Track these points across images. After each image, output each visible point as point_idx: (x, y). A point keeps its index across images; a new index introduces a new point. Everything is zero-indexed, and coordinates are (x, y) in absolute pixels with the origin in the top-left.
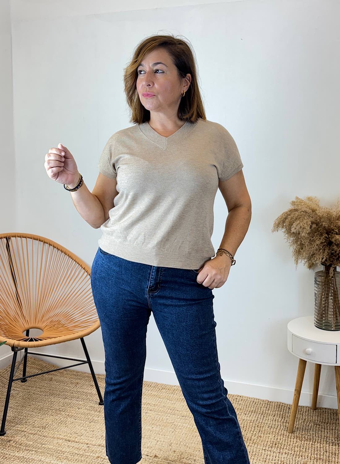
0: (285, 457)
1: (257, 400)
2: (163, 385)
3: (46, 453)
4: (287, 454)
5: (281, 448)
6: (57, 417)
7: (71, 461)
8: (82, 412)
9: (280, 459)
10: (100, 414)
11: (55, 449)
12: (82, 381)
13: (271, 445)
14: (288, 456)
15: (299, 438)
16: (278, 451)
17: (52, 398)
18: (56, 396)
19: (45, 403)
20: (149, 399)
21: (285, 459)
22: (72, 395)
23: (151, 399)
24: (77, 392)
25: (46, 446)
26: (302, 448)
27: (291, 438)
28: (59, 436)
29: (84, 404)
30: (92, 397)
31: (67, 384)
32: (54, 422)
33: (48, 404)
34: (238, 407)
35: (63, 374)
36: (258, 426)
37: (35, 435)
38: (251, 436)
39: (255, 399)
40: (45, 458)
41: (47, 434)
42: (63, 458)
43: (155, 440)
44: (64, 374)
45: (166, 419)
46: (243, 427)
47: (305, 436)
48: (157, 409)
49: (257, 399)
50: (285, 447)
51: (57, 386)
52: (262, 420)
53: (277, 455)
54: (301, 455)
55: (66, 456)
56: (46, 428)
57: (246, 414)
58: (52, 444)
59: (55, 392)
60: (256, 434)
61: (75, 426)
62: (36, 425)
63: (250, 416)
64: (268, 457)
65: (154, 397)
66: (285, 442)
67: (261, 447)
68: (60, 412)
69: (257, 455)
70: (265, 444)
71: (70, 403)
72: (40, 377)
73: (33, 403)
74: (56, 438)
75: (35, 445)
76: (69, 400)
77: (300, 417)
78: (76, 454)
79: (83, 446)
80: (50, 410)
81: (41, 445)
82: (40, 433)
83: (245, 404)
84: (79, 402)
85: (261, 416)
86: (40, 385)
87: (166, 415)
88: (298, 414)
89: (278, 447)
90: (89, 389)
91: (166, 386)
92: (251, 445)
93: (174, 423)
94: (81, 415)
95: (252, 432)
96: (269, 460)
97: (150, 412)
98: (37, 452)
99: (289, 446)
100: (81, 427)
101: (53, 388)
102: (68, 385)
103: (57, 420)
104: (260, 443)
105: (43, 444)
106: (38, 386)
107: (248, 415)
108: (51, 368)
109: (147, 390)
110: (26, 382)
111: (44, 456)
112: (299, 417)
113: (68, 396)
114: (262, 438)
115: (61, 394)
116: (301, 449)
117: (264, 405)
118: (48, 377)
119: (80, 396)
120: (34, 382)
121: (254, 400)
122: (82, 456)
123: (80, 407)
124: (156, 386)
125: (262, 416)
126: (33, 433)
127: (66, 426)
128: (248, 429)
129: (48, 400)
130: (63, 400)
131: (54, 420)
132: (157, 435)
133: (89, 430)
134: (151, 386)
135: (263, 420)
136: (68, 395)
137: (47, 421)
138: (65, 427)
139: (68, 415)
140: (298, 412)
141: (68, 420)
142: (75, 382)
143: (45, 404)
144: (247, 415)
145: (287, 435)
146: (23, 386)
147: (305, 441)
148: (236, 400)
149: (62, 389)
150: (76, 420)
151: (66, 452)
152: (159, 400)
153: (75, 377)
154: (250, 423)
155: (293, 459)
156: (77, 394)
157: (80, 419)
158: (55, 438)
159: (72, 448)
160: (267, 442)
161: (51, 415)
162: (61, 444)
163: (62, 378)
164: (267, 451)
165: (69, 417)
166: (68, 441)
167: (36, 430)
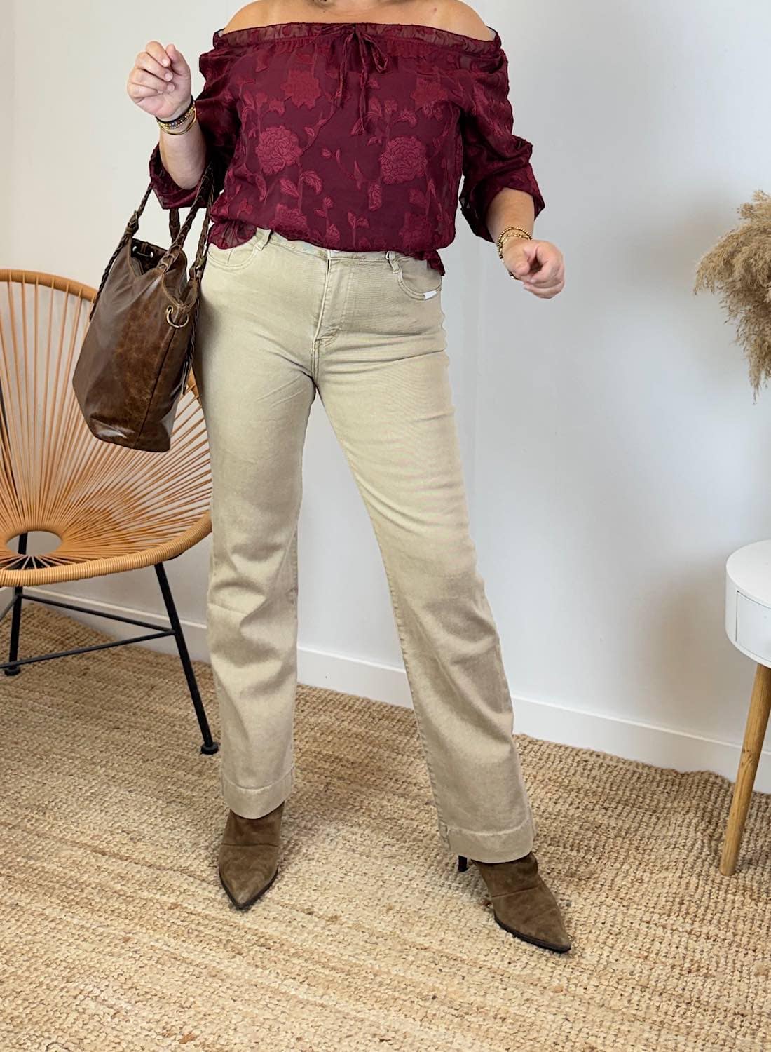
0: (705, 950)
1: (646, 769)
2: (385, 707)
3: (36, 886)
4: (711, 941)
5: (696, 916)
7: (100, 913)
8: (153, 770)
10: (200, 782)
11: (60, 875)
12: (167, 680)
13: (668, 907)
14: (715, 947)
15: (749, 893)
16: (688, 928)
18: (91, 719)
19: (57, 738)
20: (341, 745)
21: (705, 954)
22: (133, 719)
23: (347, 747)
24: (147, 714)
26: (757, 925)
27: (726, 892)
28: (79, 837)
29: (162, 749)
30: (185, 729)
31: (125, 688)
32: (71, 795)
34: (587, 786)
36: (637, 848)
37: (13, 830)
39: (640, 767)
40: (28, 901)
42: (77, 903)
44: (123, 658)
46: (593, 847)
47: (767, 889)
49: (644, 766)
50: (708, 917)
51: (98, 693)
52: (650, 830)
53: (683, 939)
54: (751, 946)
55: (86, 898)
57: (606, 809)
58: (55, 860)
60: (627, 871)
62: (24, 800)
63: (619, 815)
64: (657, 944)
66: (709, 898)
67: (639, 914)
68: (93, 766)
69: (622, 937)
71: (124, 744)
72: (57, 664)
73: (25, 738)
74: (69, 844)
75: (9, 859)
76: (124, 733)
77: (761, 828)
79: (139, 872)
80: (69, 759)
81: (24, 860)
82: (29, 825)
83: (608, 778)
84: (150, 740)
85: (650, 818)
86: (52, 687)
87: (381, 796)
88: (756, 820)
89: (687, 913)
90: (182, 705)
91: (393, 710)
92: (609, 904)
94: (149, 781)
95: (619, 866)
96: (657, 954)
98: (12, 879)
99: (719, 915)
100: (143, 814)
101: (86, 696)
102: (127, 690)
104: (636, 899)
105: (31, 858)
106: (47, 689)
107: (613, 811)
108: (88, 640)
109: (337, 719)
110: (17, 676)
112: (758, 826)
113: (122, 723)
114: (646, 885)
115: (105, 714)
116: (755, 928)
117: (663, 785)
118: (79, 665)
119: (154, 726)
121: (636, 769)
122: (131, 899)
123: (149, 756)
124: (365, 709)
125: (653, 818)
126: (9, 824)
128: (606, 855)
129: (67, 731)
130: (108, 732)
131: (74, 790)
133: (163, 826)
134: (350, 708)
135: (654, 828)
136: (122, 720)
137: (55, 790)
138: (99, 811)
139: (113, 777)
140: (758, 811)
141: (110, 792)
142: (146, 682)
143: (58, 741)
144: (609, 812)
145: (718, 881)
146: (8, 687)
147: (766, 903)
148: (586, 765)
149: (108, 701)
151: (90, 884)
152: (368, 750)
153: (149, 669)
154: (616, 837)
155: (727, 957)
156: (147, 718)
157: (144, 791)
158: (66, 843)
159: (106, 873)
160: (658, 897)
161: (67, 773)
162: (80, 862)
163: (114, 669)
164: (654, 927)
165: (116, 784)
166: (100, 853)
167: (21, 815)
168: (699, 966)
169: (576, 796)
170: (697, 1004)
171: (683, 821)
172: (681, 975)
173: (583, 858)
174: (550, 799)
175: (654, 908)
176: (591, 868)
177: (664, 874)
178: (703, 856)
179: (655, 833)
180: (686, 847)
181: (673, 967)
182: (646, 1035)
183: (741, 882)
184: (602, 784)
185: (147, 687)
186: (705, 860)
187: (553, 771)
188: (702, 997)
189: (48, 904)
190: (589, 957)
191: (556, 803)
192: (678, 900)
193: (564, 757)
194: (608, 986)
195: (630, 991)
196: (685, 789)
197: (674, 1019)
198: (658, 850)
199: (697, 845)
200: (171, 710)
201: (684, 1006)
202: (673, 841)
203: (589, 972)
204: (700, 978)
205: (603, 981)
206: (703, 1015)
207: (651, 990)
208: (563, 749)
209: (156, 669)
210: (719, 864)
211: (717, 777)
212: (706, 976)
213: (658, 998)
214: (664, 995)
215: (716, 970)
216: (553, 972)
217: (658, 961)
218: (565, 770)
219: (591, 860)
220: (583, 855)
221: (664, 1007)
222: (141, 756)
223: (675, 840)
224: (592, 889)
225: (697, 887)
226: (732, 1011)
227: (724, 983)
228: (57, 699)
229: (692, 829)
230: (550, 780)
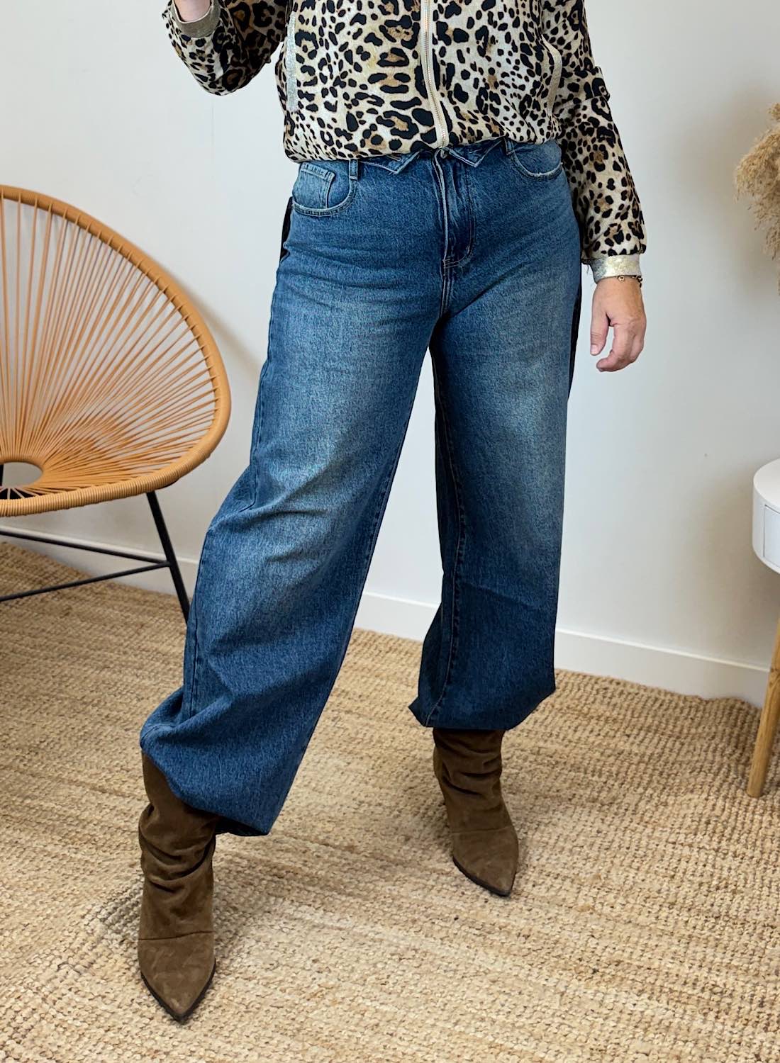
0: (733, 867)
1: (669, 696)
2: (391, 639)
3: (34, 824)
4: (739, 859)
5: (722, 837)
6: (73, 720)
7: (104, 849)
9: (716, 871)
11: (60, 813)
12: (157, 618)
13: (694, 828)
14: (742, 865)
16: (715, 846)
17: (66, 665)
18: (78, 659)
19: (42, 680)
20: (347, 678)
21: (733, 872)
22: (124, 658)
23: (354, 680)
24: (138, 652)
25: (35, 802)
27: (754, 813)
28: (76, 776)
31: (113, 627)
32: (64, 734)
33: (51, 683)
34: (608, 714)
35: (104, 598)
36: (661, 774)
38: (636, 800)
39: (662, 694)
40: (28, 838)
41: (41, 769)
42: (80, 839)
43: (354, 799)
45: (390, 740)
46: (615, 773)
48: (368, 709)
49: (666, 693)
50: (735, 836)
51: (83, 632)
52: (674, 755)
53: (710, 857)
55: (89, 834)
56: (40, 751)
57: (628, 736)
58: (53, 798)
59: (76, 648)
60: (651, 795)
61: (125, 749)
62: (13, 742)
63: (642, 742)
64: (683, 864)
65: (363, 673)
66: (736, 819)
67: (665, 836)
68: (84, 706)
69: (648, 859)
70: (676, 826)
71: (116, 683)
73: (8, 679)
74: (66, 782)
76: (114, 672)
78: (119, 828)
80: (57, 699)
81: (20, 800)
83: (629, 705)
84: (143, 679)
85: (674, 745)
86: (32, 629)
89: (714, 833)
90: (176, 642)
92: (633, 828)
93: (413, 753)
95: (642, 791)
96: (684, 873)
97: (347, 717)
99: (746, 835)
102: (114, 630)
103: (73, 728)
104: (661, 821)
105: (28, 797)
106: (28, 631)
107: (635, 738)
111: (27, 832)
113: (112, 662)
114: (670, 808)
115: (92, 654)
117: (686, 711)
118: (60, 604)
119: (147, 664)
120: (15, 618)
121: (658, 696)
123: (143, 694)
124: (371, 642)
125: (677, 743)
127: (98, 747)
128: (629, 780)
129: (53, 672)
130: (98, 672)
131: (66, 729)
132: (361, 785)
135: (678, 754)
136: (112, 660)
137: (46, 730)
138: (94, 750)
139: (107, 716)
141: (105, 730)
142: (135, 620)
144: (631, 739)
145: (745, 803)
148: (605, 693)
149: (95, 641)
150: (130, 733)
151: (91, 822)
152: (376, 683)
153: (137, 607)
154: (639, 763)
155: (755, 874)
156: (139, 657)
158: (63, 782)
159: (108, 810)
160: (684, 817)
161: (57, 714)
162: (80, 799)
163: (99, 609)
164: (680, 847)
165: (110, 723)
166: (100, 791)
167: (12, 756)
168: (727, 883)
169: (597, 724)
170: (726, 919)
171: (709, 747)
172: (710, 892)
173: (605, 783)
174: (569, 727)
175: (680, 828)
176: (614, 793)
177: (690, 796)
178: (730, 779)
179: (680, 759)
180: (712, 771)
181: (701, 884)
182: (674, 948)
183: (769, 803)
184: (623, 711)
185: (136, 626)
186: (732, 783)
187: (572, 699)
188: (730, 912)
189: (50, 841)
190: (615, 879)
191: (575, 731)
192: (704, 820)
193: (582, 685)
194: (635, 904)
195: (658, 908)
196: (710, 715)
197: (703, 932)
198: (683, 774)
199: (724, 770)
200: (163, 648)
201: (713, 920)
202: (699, 765)
203: (616, 892)
204: (728, 894)
205: (630, 899)
206: (732, 928)
207: (679, 907)
208: (581, 677)
209: (144, 607)
210: (746, 787)
211: (743, 703)
212: (734, 892)
213: (686, 914)
214: (692, 911)
215: (744, 887)
216: (579, 892)
217: (685, 879)
218: (584, 698)
219: (613, 785)
220: (605, 780)
221: (692, 922)
222: (135, 695)
223: (700, 764)
224: (616, 814)
225: (724, 810)
226: (762, 924)
227: (753, 898)
228: (39, 639)
229: (718, 754)
230: (568, 708)
